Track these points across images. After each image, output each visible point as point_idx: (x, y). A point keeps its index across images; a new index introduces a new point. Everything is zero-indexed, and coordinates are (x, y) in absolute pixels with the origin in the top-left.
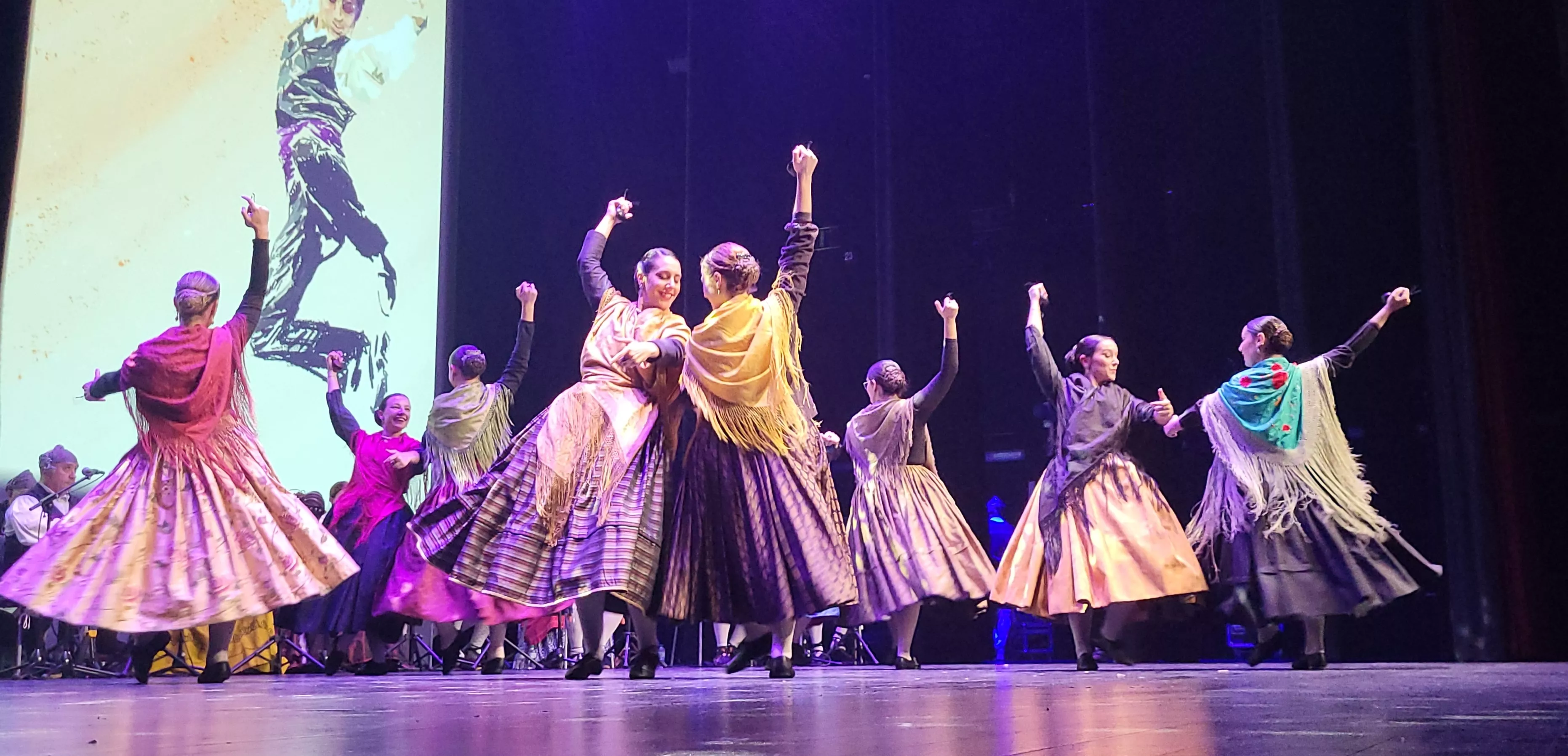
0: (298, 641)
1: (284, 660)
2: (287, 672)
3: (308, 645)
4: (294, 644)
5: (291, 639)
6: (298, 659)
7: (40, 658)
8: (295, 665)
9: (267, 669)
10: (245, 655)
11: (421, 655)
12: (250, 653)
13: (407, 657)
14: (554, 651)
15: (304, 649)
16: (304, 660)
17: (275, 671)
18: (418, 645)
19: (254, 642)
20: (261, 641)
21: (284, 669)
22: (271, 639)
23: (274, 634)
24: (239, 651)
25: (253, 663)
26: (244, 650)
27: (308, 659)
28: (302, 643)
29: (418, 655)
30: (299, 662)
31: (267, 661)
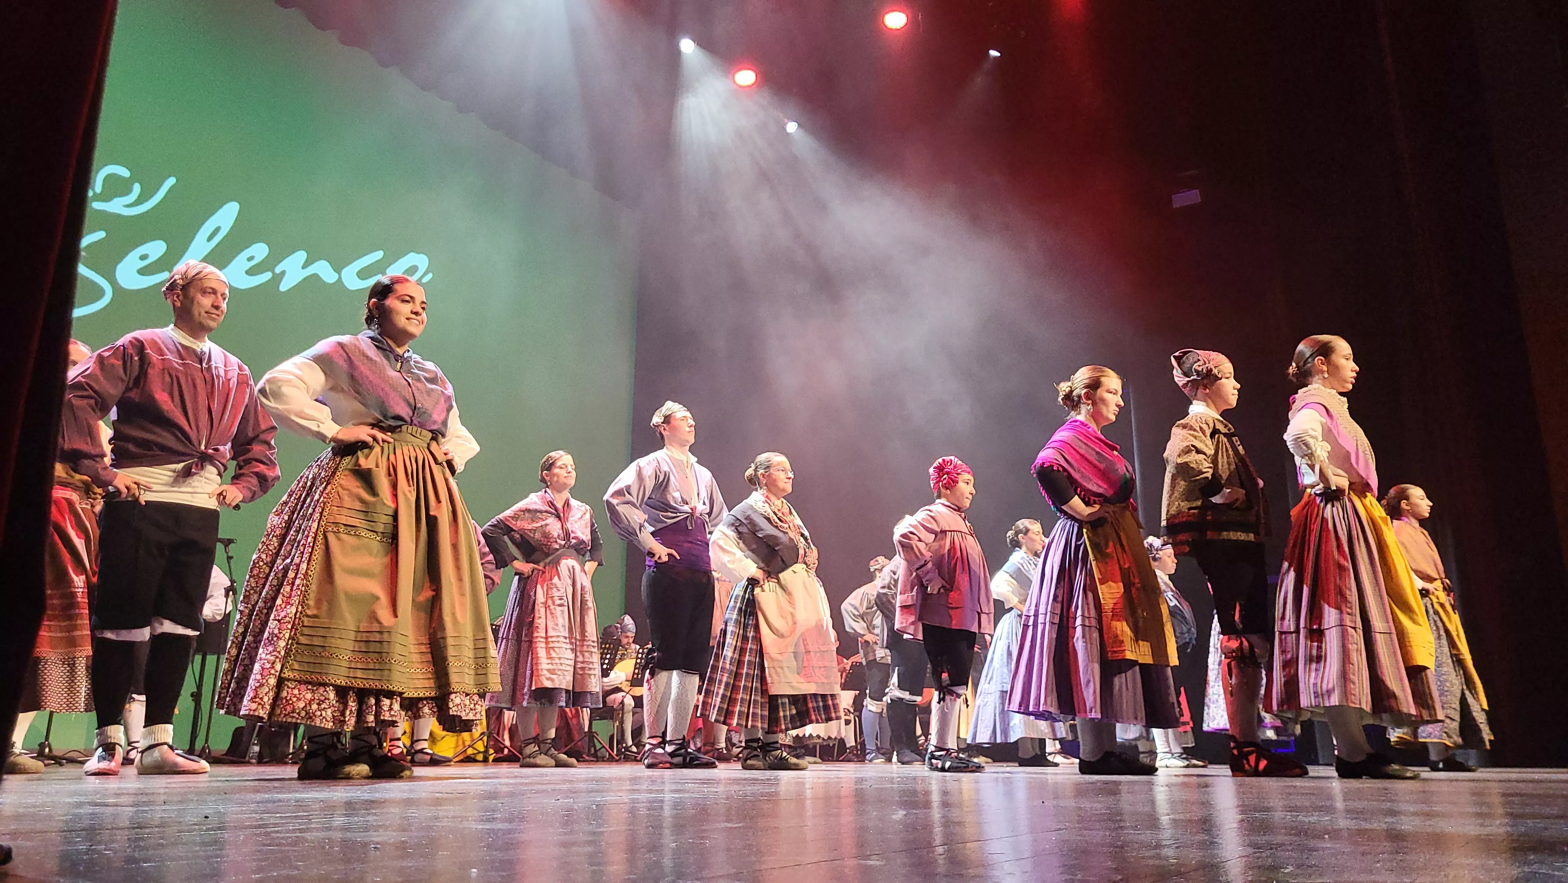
1: (491, 751)
2: (493, 761)
4: (500, 739)
5: (498, 734)
8: (500, 755)
9: (480, 757)
10: (462, 747)
11: (598, 748)
12: (466, 745)
13: (587, 750)
15: (507, 743)
16: (506, 751)
17: (485, 760)
21: (491, 758)
22: (482, 734)
23: (485, 730)
25: (470, 751)
27: (509, 750)
28: (506, 736)
29: (595, 746)
30: (503, 752)
31: (479, 752)
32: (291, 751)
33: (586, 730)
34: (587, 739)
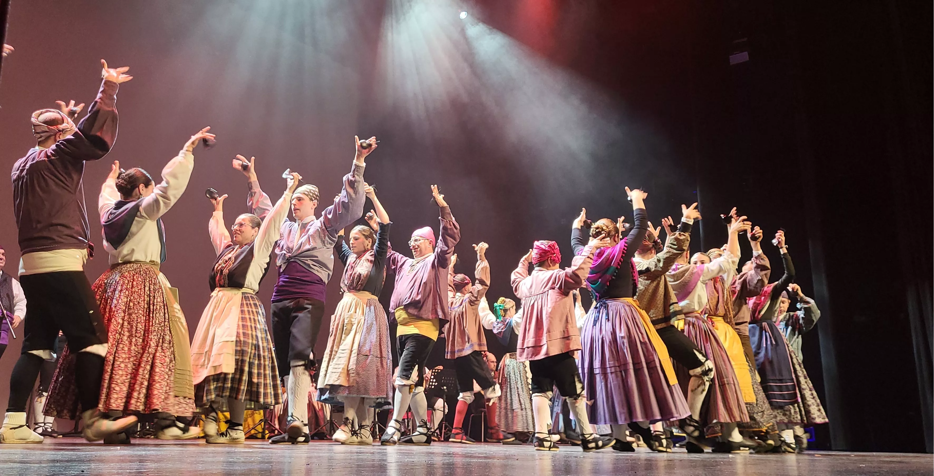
0: (274, 421)
1: (267, 432)
3: (280, 424)
4: (273, 424)
5: (271, 421)
6: (273, 431)
7: (148, 427)
9: (260, 436)
10: (249, 429)
12: (251, 427)
14: (405, 431)
15: (277, 426)
16: (276, 432)
17: (263, 438)
18: (334, 426)
19: (254, 421)
20: (257, 421)
22: (261, 420)
24: (247, 426)
25: (253, 431)
26: (249, 426)
28: (277, 422)
30: (274, 433)
31: (259, 432)
32: (139, 429)
33: (328, 419)
34: (329, 425)
